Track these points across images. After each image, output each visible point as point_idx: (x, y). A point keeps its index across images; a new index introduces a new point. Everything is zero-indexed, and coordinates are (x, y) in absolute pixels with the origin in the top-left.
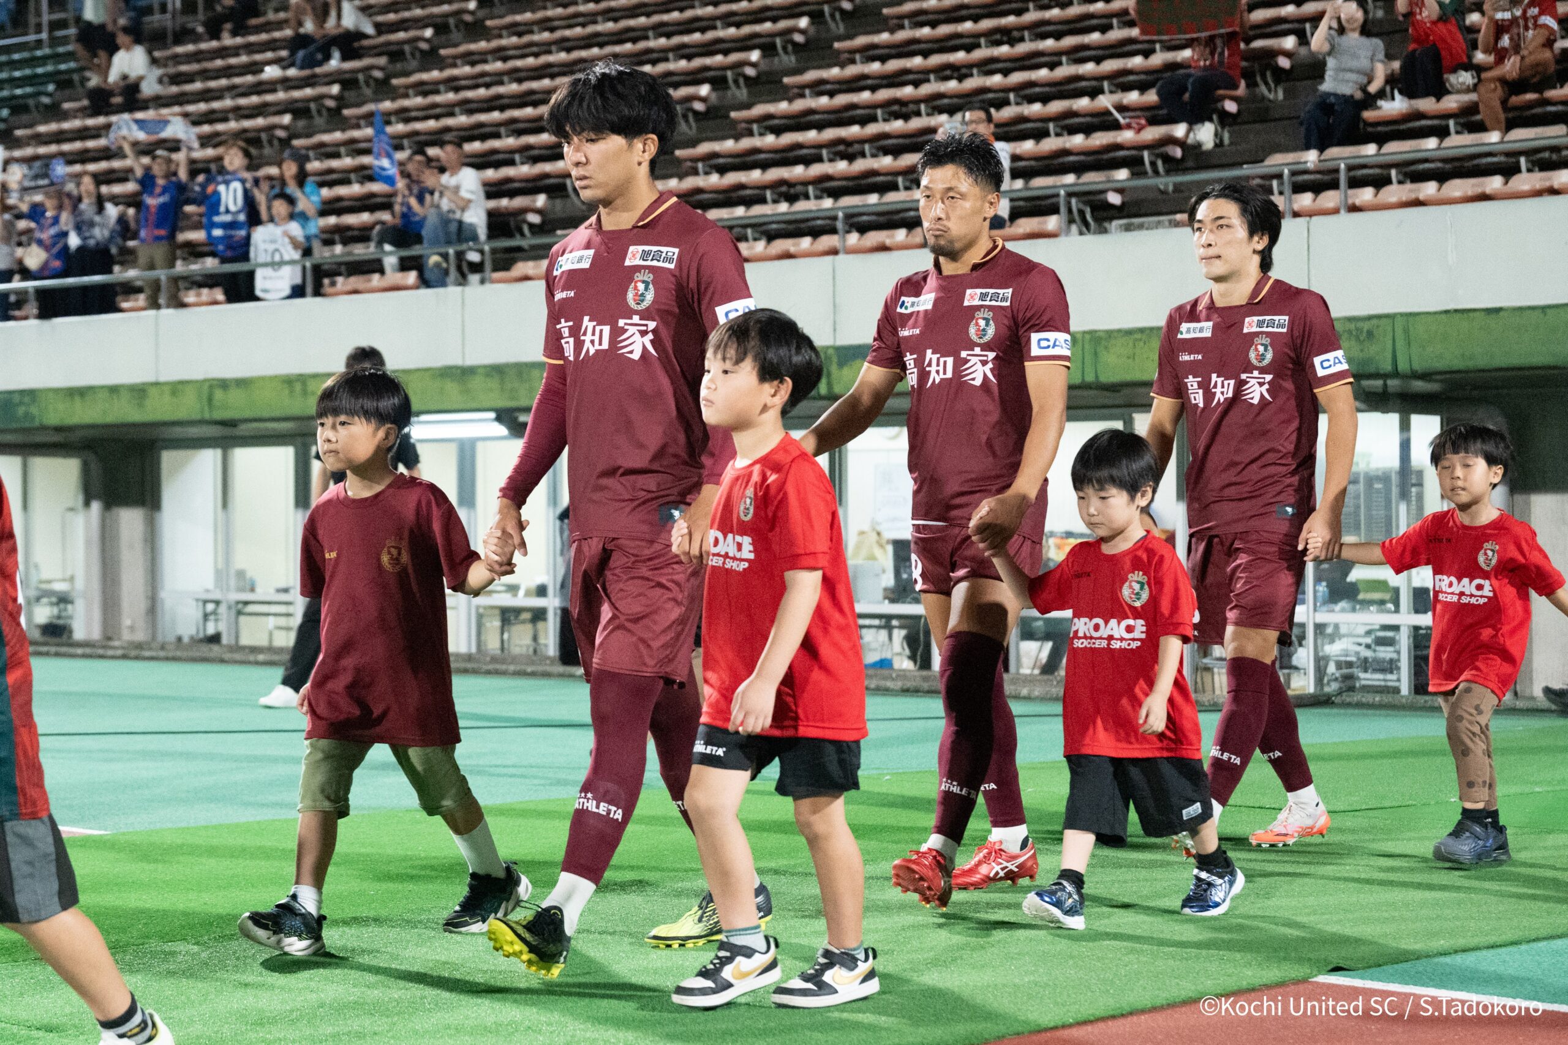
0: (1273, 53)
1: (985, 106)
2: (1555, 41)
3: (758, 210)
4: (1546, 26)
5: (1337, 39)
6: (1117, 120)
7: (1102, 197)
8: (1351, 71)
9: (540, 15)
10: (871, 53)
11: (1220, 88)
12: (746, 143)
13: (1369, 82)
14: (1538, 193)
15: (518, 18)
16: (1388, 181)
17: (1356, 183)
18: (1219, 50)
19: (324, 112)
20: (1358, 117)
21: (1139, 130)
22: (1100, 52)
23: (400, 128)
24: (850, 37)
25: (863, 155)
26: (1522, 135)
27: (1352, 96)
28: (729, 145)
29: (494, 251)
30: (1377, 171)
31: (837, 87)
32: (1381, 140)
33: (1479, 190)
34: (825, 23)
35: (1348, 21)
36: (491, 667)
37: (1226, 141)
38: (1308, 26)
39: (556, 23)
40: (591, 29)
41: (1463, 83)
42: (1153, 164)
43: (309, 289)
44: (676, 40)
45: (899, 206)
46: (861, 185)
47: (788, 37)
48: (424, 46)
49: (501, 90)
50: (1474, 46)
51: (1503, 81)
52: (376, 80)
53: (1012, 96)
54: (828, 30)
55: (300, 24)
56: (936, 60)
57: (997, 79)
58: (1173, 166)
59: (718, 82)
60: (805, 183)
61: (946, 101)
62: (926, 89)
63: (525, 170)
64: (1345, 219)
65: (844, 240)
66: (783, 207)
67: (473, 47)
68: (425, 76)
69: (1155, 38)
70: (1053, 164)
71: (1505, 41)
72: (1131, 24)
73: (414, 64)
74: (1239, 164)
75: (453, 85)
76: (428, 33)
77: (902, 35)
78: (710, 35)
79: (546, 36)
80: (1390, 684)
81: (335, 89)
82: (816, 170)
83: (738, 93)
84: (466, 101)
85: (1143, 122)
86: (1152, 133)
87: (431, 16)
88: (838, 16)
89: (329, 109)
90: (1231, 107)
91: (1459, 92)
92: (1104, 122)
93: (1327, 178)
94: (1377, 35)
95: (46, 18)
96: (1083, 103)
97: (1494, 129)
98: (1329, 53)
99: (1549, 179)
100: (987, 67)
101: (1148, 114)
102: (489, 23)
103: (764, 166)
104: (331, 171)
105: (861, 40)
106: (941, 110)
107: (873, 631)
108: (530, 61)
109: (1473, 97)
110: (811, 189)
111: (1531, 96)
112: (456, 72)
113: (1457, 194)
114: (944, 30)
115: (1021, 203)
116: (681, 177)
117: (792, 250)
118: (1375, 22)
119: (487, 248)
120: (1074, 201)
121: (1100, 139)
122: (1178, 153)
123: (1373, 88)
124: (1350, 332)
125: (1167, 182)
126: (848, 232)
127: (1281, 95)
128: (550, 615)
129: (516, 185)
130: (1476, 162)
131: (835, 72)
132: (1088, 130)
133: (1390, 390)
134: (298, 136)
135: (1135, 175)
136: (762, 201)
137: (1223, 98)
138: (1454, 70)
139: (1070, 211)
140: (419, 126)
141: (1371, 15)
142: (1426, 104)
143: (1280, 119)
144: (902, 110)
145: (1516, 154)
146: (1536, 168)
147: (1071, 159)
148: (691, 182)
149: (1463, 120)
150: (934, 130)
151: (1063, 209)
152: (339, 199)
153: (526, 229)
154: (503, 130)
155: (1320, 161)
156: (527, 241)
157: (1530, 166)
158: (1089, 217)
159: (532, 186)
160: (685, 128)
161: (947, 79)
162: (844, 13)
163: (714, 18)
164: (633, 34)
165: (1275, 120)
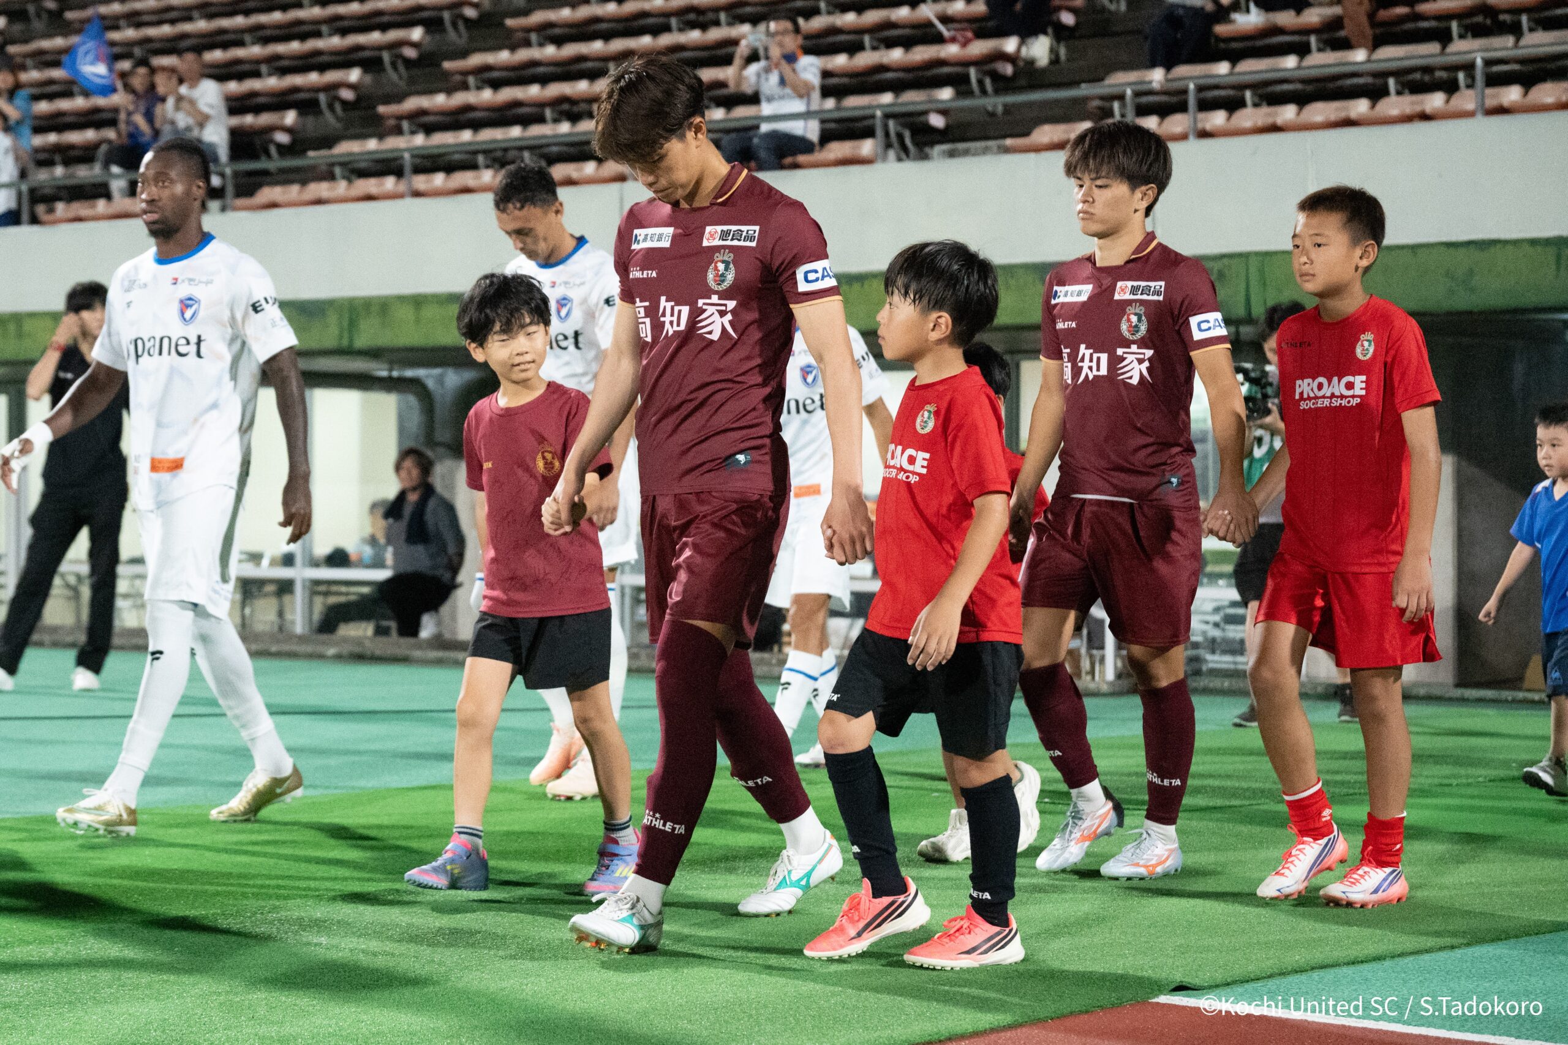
3: (536, 130)
6: (940, 34)
7: (922, 119)
12: (523, 55)
14: (1407, 119)
16: (1241, 104)
17: (1206, 106)
19: (45, 16)
20: (1208, 32)
21: (964, 45)
23: (130, 33)
26: (1392, 54)
27: (1202, 8)
28: (504, 56)
29: (236, 174)
30: (1231, 92)
32: (1234, 58)
33: (1343, 115)
42: (981, 82)
43: (25, 216)
53: (822, 5)
58: (1004, 85)
60: (589, 101)
61: (748, 9)
63: (272, 83)
64: (1193, 145)
66: (565, 127)
70: (867, 82)
74: (1074, 83)
80: (1240, 667)
84: (207, 4)
85: (970, 34)
86: (979, 48)
89: (50, 12)
90: (1068, 19)
91: (1321, 4)
92: (926, 34)
93: (1174, 99)
96: (903, 13)
99: (1422, 102)
101: (977, 25)
103: (544, 80)
104: (51, 82)
106: (742, 20)
111: (1401, 10)
113: (1319, 118)
115: (833, 125)
116: (449, 91)
117: (575, 175)
119: (228, 171)
120: (891, 123)
121: (922, 54)
122: (1008, 69)
125: (996, 103)
127: (1123, 7)
128: (298, 588)
129: (261, 100)
130: (1340, 83)
132: (907, 43)
133: (1243, 337)
134: (13, 42)
135: (960, 94)
136: (541, 120)
139: (887, 134)
140: (152, 32)
142: (1285, 18)
143: (1123, 33)
144: (700, 18)
145: (1385, 74)
146: (1407, 91)
147: (890, 75)
148: (460, 98)
149: (1325, 36)
150: (735, 42)
151: (879, 132)
152: (60, 114)
153: (273, 150)
154: (247, 38)
155: (1167, 80)
156: (274, 164)
157: (1400, 88)
158: (908, 141)
159: (280, 101)
160: (454, 37)
165: (1117, 34)
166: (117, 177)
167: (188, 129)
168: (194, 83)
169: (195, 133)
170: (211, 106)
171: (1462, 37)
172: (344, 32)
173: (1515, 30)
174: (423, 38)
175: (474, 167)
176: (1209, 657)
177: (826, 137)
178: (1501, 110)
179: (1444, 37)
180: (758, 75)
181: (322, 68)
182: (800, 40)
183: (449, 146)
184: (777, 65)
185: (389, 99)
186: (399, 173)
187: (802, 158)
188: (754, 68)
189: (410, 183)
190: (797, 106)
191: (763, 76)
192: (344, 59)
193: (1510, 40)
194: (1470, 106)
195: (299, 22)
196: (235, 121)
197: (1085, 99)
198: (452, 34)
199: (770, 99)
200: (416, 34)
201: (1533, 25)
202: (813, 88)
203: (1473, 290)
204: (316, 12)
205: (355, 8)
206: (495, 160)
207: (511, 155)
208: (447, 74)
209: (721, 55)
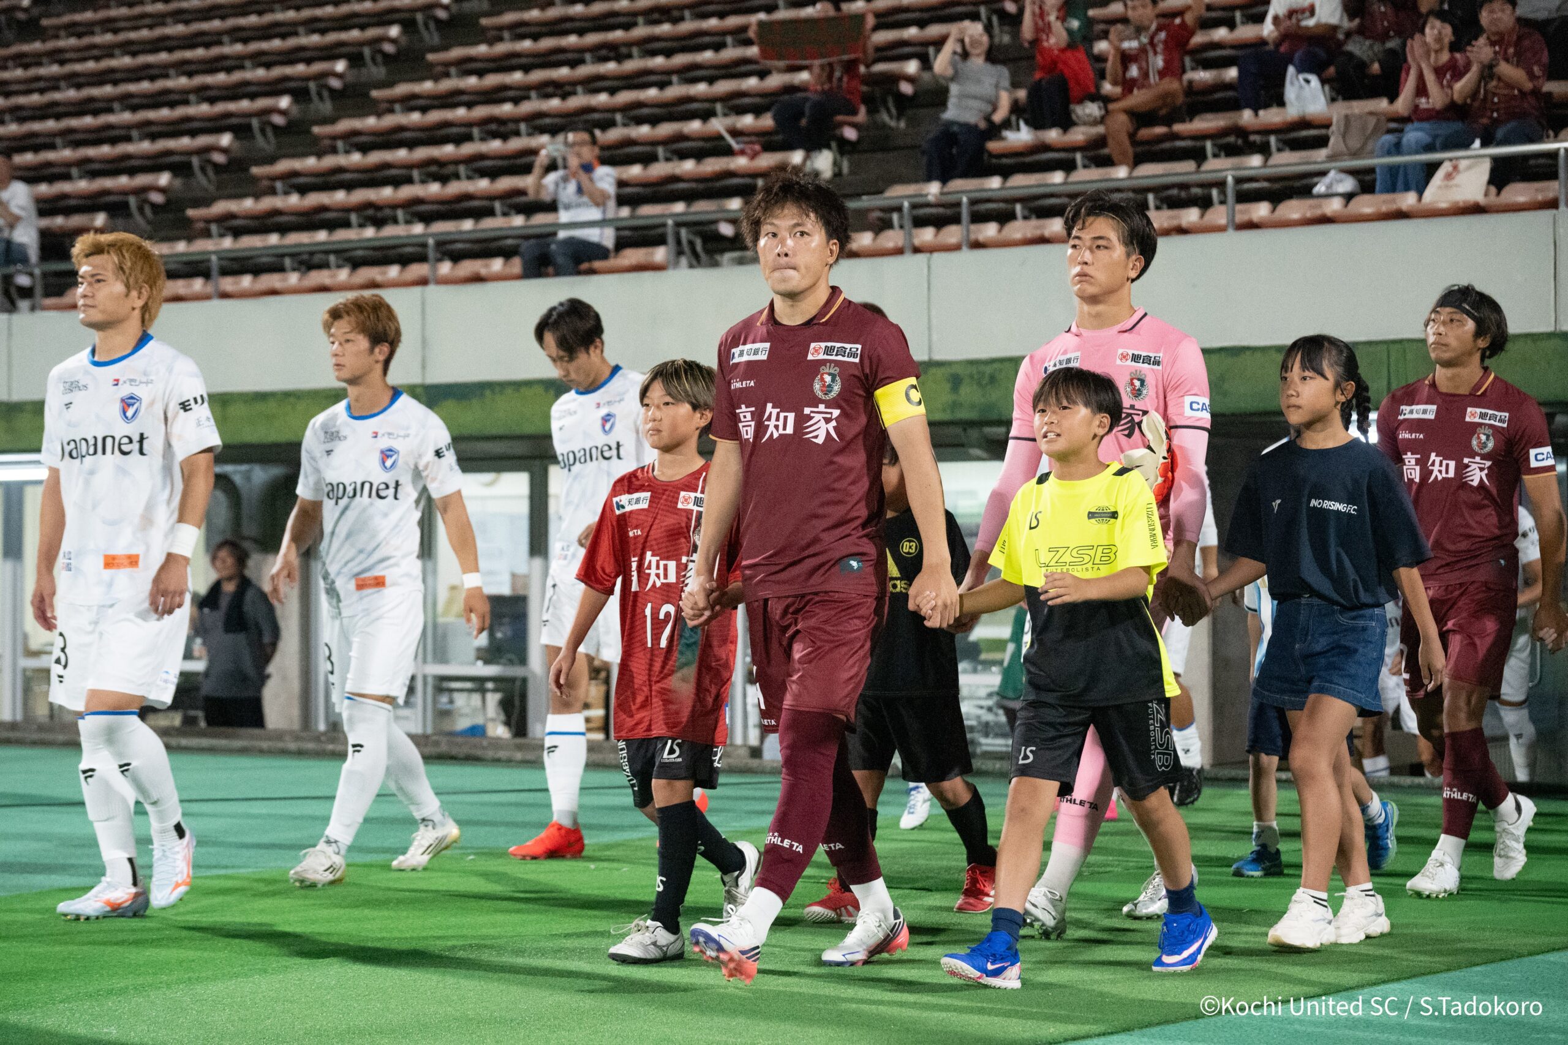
0: (894, 79)
3: (341, 235)
5: (960, 65)
6: (729, 147)
7: (713, 227)
8: (975, 97)
9: (102, 14)
10: (466, 67)
11: (840, 114)
12: (330, 161)
13: (995, 109)
15: (78, 17)
16: (1012, 216)
17: (979, 218)
21: (754, 156)
22: (713, 72)
24: (446, 48)
25: (457, 177)
26: (1151, 171)
27: (976, 126)
28: (311, 163)
29: (45, 275)
30: (1002, 205)
31: (430, 102)
32: (1006, 173)
34: (417, 31)
36: (35, 736)
37: (845, 170)
38: (931, 50)
39: (120, 24)
40: (159, 32)
41: (1090, 115)
44: (254, 46)
45: (498, 233)
46: (454, 209)
47: (377, 46)
49: (57, 96)
50: (1102, 75)
51: (1132, 113)
53: (618, 117)
54: (421, 40)
56: (538, 76)
57: (603, 98)
59: (300, 95)
60: (394, 206)
61: (548, 121)
62: (527, 107)
63: (83, 185)
64: (967, 255)
65: (434, 269)
66: (370, 232)
67: (26, 48)
70: (661, 191)
71: (1134, 71)
72: (748, 43)
74: (857, 195)
77: (501, 48)
78: (292, 42)
79: (108, 38)
82: (407, 192)
83: (321, 106)
84: (18, 108)
85: (757, 147)
86: (767, 160)
88: (432, 25)
90: (850, 134)
91: (1085, 124)
92: (715, 147)
93: (949, 212)
94: (1003, 62)
96: (695, 126)
97: (1121, 163)
98: (953, 79)
99: (1179, 217)
100: (592, 84)
101: (761, 139)
102: (45, 22)
103: (349, 186)
105: (457, 53)
106: (542, 130)
107: (464, 695)
108: (91, 65)
109: (1100, 129)
110: (400, 214)
111: (1160, 130)
114: (547, 43)
115: (627, 233)
116: (257, 196)
117: (379, 279)
118: (1001, 47)
119: (37, 271)
120: (683, 232)
121: (713, 165)
123: (998, 117)
124: (971, 375)
126: (440, 260)
127: (902, 124)
129: (73, 202)
131: (428, 86)
132: (699, 155)
136: (347, 224)
137: (842, 124)
138: (1080, 101)
139: (679, 242)
141: (997, 40)
142: (1053, 135)
143: (903, 148)
144: (501, 129)
145: (1145, 190)
146: (1165, 206)
147: (682, 186)
148: (268, 203)
149: (1091, 154)
150: (534, 152)
151: (671, 239)
154: (58, 141)
155: (942, 194)
157: (1158, 203)
158: (699, 249)
159: (90, 204)
160: (263, 143)
161: (548, 96)
162: (438, 21)
163: (294, 24)
164: (207, 39)
165: (895, 149)
170: (22, 208)
171: (1215, 156)
172: (153, 137)
173: (1264, 150)
174: (232, 142)
175: (279, 269)
176: (983, 740)
177: (621, 244)
178: (1251, 225)
179: (1199, 156)
180: (557, 184)
181: (132, 172)
182: (597, 151)
183: (256, 249)
184: (574, 175)
185: (198, 203)
186: (206, 275)
187: (597, 264)
188: (552, 178)
189: (217, 285)
190: (595, 214)
191: (562, 185)
192: (154, 163)
193: (1259, 160)
194: (1223, 221)
195: (110, 127)
197: (867, 211)
198: (260, 141)
199: (568, 207)
200: (225, 140)
201: (1281, 145)
202: (609, 197)
204: (127, 117)
205: (165, 113)
206: (301, 263)
207: (317, 258)
208: (255, 180)
209: (521, 163)
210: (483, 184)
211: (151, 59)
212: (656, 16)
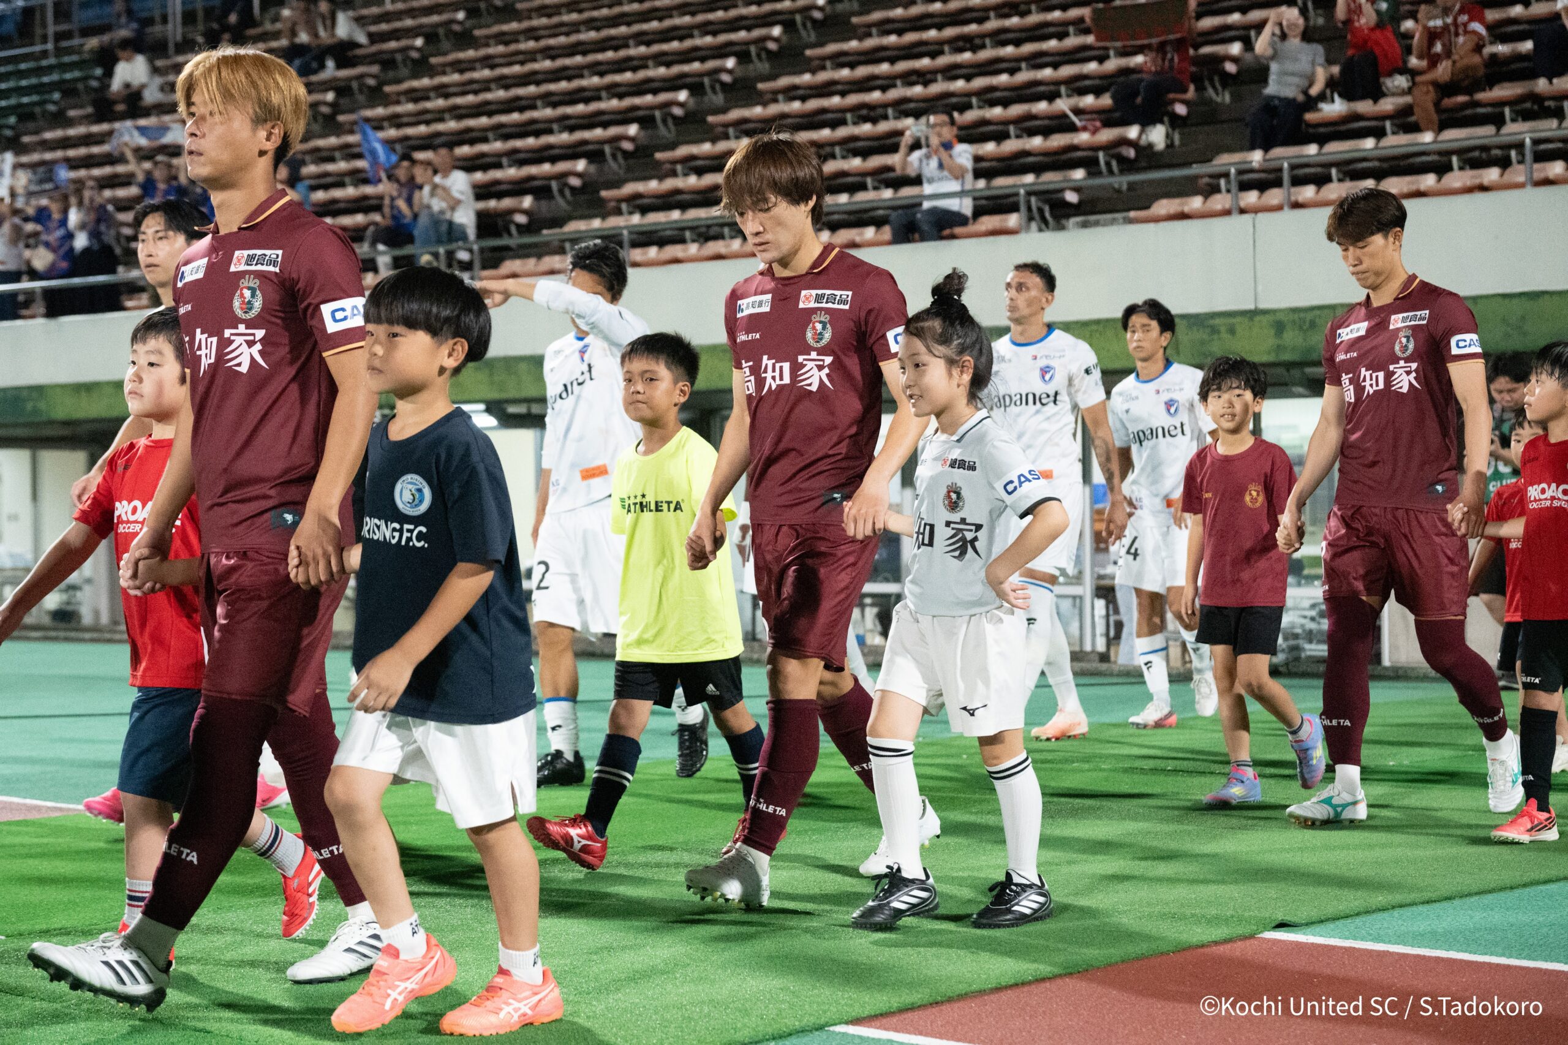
0: (1220, 59)
1: (948, 110)
2: (1484, 46)
4: (1474, 32)
6: (1073, 124)
7: (1059, 195)
8: (1293, 74)
9: (525, 24)
10: (840, 60)
12: (723, 146)
13: (1311, 85)
14: (1469, 190)
15: (505, 28)
16: (1328, 179)
17: (1298, 181)
18: (1169, 56)
19: (320, 119)
21: (1094, 132)
22: (1057, 58)
23: (392, 133)
24: (822, 44)
25: (833, 156)
26: (1454, 135)
28: (706, 148)
29: (482, 250)
30: (1319, 170)
31: (808, 92)
32: (1322, 141)
33: (1414, 188)
34: (797, 31)
35: (1288, 26)
37: (1177, 142)
38: (1253, 33)
39: (542, 32)
40: (574, 38)
42: (1108, 164)
44: (656, 48)
45: (868, 206)
47: (762, 45)
48: (415, 55)
49: (488, 96)
50: (1409, 51)
52: (369, 87)
53: (974, 100)
54: (800, 38)
55: (293, 33)
56: (902, 66)
57: (960, 84)
58: (1128, 166)
59: (696, 89)
61: (912, 105)
62: (893, 94)
63: (512, 172)
64: (1288, 214)
67: (461, 55)
68: (415, 84)
69: (1108, 44)
70: (1012, 165)
71: (1438, 48)
72: (1087, 31)
73: (404, 71)
74: (1187, 164)
75: (443, 91)
76: (419, 42)
77: (870, 43)
78: (688, 43)
79: (531, 44)
81: (330, 96)
83: (714, 97)
84: (455, 107)
85: (1098, 124)
86: (1107, 135)
87: (421, 26)
88: (809, 25)
89: (324, 116)
90: (1181, 109)
91: (1393, 94)
92: (1061, 124)
93: (1271, 176)
95: (51, 29)
96: (1042, 106)
97: (1427, 129)
98: (1273, 57)
99: (1480, 176)
100: (951, 72)
101: (1103, 116)
102: (477, 33)
104: (326, 174)
105: (832, 48)
106: (907, 114)
108: (517, 69)
109: (1408, 99)
111: (1461, 99)
112: (445, 79)
114: (910, 37)
115: (984, 202)
116: (661, 178)
118: (1316, 28)
120: (1033, 200)
121: (1058, 141)
122: (1131, 153)
123: (1314, 91)
124: (1294, 322)
125: (1121, 181)
127: (1227, 98)
129: (504, 187)
130: (1412, 160)
131: (806, 78)
132: (1046, 132)
135: (1091, 174)
137: (1173, 101)
138: (1390, 75)
139: (1029, 209)
140: (410, 131)
141: (1312, 23)
143: (1227, 121)
144: (870, 113)
145: (1449, 153)
146: (1468, 167)
147: (1031, 159)
148: (670, 184)
149: (1398, 121)
150: (900, 133)
151: (1023, 208)
152: (334, 201)
153: (513, 229)
154: (491, 135)
155: (1265, 160)
156: (514, 240)
157: (1462, 164)
158: (1047, 215)
159: (518, 188)
160: (665, 132)
161: (912, 84)
162: (814, 22)
163: (691, 27)
164: (614, 43)
165: (1223, 122)
166: (383, 253)
167: (442, 212)
168: (446, 174)
169: (448, 216)
170: (462, 193)
171: (1513, 120)
172: (572, 129)
173: (1558, 114)
174: (638, 133)
175: (682, 241)
177: (978, 212)
178: (1547, 182)
179: (1498, 121)
180: (921, 161)
181: (553, 160)
182: (955, 131)
183: (660, 223)
184: (936, 152)
185: (610, 185)
187: (958, 230)
188: (917, 155)
190: (954, 186)
191: (925, 162)
192: (572, 152)
193: (1554, 123)
194: (1521, 179)
195: (534, 121)
196: (481, 205)
197: (1197, 177)
198: (662, 130)
199: (931, 181)
200: (633, 130)
202: (966, 171)
203: (1525, 334)
204: (548, 112)
205: (580, 108)
206: (700, 235)
207: (714, 231)
208: (659, 163)
209: (888, 144)
210: (856, 163)
211: (567, 62)
212: (1006, 10)
